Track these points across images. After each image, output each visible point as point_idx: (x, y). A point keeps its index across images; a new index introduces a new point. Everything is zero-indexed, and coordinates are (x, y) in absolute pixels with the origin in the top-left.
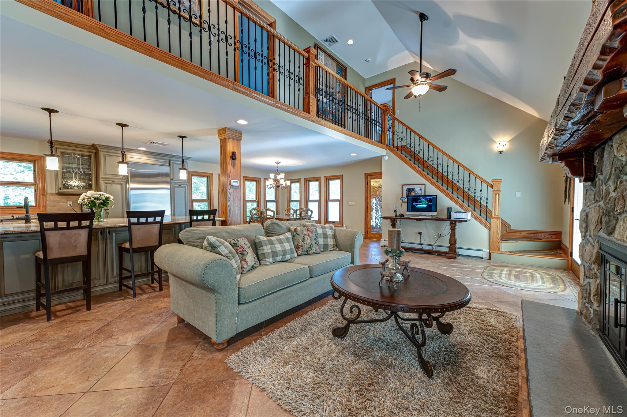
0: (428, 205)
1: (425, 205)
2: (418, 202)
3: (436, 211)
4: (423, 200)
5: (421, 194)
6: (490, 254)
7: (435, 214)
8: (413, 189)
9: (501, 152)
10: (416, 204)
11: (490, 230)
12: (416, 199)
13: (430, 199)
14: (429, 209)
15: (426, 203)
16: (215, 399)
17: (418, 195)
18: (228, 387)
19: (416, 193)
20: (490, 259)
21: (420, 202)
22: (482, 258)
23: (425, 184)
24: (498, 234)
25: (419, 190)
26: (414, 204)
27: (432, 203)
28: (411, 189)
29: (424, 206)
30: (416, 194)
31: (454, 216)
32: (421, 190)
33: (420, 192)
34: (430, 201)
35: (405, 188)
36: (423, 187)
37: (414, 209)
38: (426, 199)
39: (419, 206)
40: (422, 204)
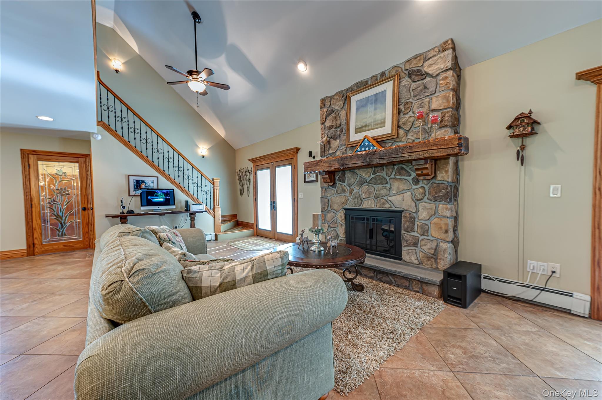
0: (166, 199)
1: (163, 198)
2: (154, 196)
3: (174, 205)
4: (160, 193)
5: (154, 187)
6: (216, 235)
7: (174, 207)
8: (143, 182)
9: (203, 156)
10: (152, 198)
11: (214, 218)
12: (151, 192)
13: (167, 192)
14: (167, 202)
15: (164, 196)
16: (406, 395)
17: (150, 188)
18: (388, 386)
19: (147, 185)
20: (216, 239)
21: (156, 196)
22: (210, 240)
23: (157, 177)
24: (220, 220)
25: (151, 183)
26: (150, 197)
27: (169, 196)
28: (140, 181)
29: (162, 200)
30: (148, 187)
31: (193, 208)
32: (153, 182)
33: (152, 185)
34: (167, 194)
35: (132, 180)
36: (155, 179)
37: (150, 203)
38: (163, 193)
39: (156, 200)
40: (159, 198)
